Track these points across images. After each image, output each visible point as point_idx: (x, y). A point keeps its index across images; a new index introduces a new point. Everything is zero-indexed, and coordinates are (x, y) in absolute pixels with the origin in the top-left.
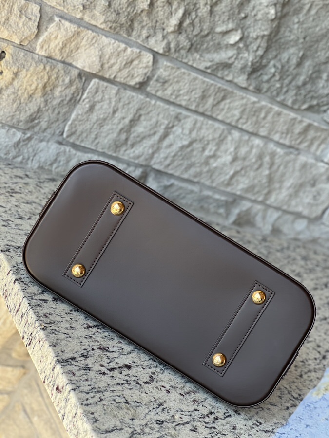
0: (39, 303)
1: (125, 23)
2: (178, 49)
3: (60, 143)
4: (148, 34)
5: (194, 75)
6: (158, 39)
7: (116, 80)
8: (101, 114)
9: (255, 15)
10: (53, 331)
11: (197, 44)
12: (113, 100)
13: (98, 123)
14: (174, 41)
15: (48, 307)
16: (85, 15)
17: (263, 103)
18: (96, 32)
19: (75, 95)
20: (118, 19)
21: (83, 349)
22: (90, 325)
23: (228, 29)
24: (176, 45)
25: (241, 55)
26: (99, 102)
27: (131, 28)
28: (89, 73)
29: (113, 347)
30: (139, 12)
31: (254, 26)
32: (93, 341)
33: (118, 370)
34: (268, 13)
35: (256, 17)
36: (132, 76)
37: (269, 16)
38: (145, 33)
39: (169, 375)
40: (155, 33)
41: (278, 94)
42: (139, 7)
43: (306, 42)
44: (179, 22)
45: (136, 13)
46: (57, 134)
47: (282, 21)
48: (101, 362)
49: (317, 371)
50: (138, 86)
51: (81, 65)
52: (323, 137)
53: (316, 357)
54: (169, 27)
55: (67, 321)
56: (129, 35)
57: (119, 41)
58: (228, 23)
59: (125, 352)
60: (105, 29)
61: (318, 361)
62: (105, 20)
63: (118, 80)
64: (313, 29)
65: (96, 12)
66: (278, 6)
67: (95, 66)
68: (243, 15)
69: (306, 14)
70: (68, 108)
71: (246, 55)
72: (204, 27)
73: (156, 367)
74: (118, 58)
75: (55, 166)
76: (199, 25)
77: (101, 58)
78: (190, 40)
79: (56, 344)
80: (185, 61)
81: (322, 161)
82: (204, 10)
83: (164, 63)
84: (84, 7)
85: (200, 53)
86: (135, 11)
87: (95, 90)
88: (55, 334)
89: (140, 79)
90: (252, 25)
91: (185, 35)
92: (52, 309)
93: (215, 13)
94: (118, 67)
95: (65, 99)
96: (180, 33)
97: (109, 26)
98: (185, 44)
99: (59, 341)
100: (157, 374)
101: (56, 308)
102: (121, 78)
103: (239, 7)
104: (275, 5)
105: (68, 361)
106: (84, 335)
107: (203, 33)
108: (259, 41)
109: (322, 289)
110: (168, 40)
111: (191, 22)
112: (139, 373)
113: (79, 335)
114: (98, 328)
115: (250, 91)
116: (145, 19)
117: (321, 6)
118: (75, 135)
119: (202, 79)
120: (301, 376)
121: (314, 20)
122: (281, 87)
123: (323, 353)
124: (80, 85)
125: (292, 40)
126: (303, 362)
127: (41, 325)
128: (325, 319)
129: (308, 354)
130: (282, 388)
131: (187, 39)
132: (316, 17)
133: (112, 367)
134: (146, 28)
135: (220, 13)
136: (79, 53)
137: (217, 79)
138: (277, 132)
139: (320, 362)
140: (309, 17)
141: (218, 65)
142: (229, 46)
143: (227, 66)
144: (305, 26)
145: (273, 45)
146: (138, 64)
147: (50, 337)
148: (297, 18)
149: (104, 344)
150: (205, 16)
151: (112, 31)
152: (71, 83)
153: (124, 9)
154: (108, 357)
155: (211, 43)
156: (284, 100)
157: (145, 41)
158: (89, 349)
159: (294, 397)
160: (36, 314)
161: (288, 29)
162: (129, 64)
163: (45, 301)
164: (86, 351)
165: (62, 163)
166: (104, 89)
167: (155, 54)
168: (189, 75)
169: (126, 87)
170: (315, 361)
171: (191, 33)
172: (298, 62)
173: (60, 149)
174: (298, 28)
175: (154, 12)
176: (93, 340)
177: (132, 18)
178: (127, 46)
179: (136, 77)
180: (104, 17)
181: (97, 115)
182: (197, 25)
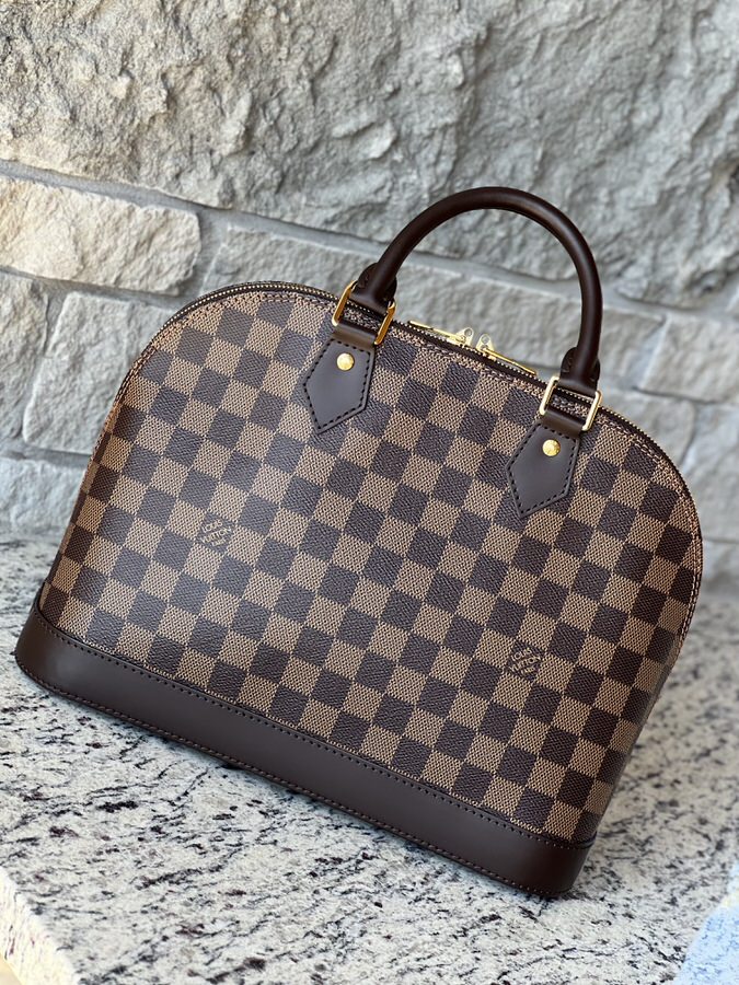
0: (17, 849)
1: (118, 153)
2: (253, 192)
3: (19, 456)
4: (178, 168)
5: (301, 242)
6: (202, 177)
7: (121, 286)
8: (100, 373)
9: (417, 84)
10: (63, 912)
11: (297, 173)
12: (124, 334)
13: (98, 393)
14: (241, 173)
15: (41, 855)
16: (21, 150)
17: (475, 279)
18: (53, 185)
19: (33, 338)
20: (99, 146)
21: (140, 941)
22: (151, 877)
23: (361, 127)
24: (247, 181)
25: (402, 181)
26: (91, 345)
27: (134, 160)
28: (56, 280)
29: (213, 922)
30: (146, 121)
31: (420, 109)
32: (162, 918)
33: (234, 976)
34: (445, 75)
35: (420, 87)
36: (158, 272)
37: (450, 79)
38: (169, 168)
39: (358, 963)
40: (193, 163)
41: (504, 255)
42: (143, 109)
43: (547, 126)
44: (244, 129)
45: (139, 125)
46: (8, 437)
47: (482, 86)
48: (190, 966)
49: (710, 883)
50: (175, 292)
51: (35, 266)
52: (626, 332)
53: (701, 849)
54: (224, 144)
55: (92, 879)
56: (135, 179)
57: (112, 197)
58: (358, 111)
59: (245, 928)
60: (75, 174)
61: (708, 857)
62: (69, 155)
63: (128, 285)
64: (557, 92)
65: (45, 139)
66: (465, 53)
67: (67, 264)
68: (389, 88)
69: (533, 62)
70: (21, 370)
71: (414, 177)
72: (305, 131)
73: (325, 951)
74: (116, 234)
75: (14, 510)
76: (291, 128)
77: (76, 242)
78: (277, 165)
79: (73, 942)
80: (276, 214)
81: (635, 389)
82: (297, 92)
83: (225, 227)
84: (13, 130)
85: (306, 190)
86: (137, 121)
87: (76, 318)
88: (68, 918)
89: (177, 275)
90: (415, 106)
91: (265, 156)
92: (52, 857)
93: (326, 94)
94: (122, 257)
95: (11, 351)
96: (253, 153)
97: (83, 165)
98: (268, 176)
99: (79, 934)
100: (328, 967)
101: (62, 853)
102: (133, 280)
103: (377, 72)
104: (459, 52)
105: (108, 979)
106: (138, 905)
107: (303, 145)
108: (437, 140)
109: (688, 684)
110: (227, 175)
111: (272, 123)
112: (286, 975)
113: (127, 909)
114: (171, 882)
115: (439, 257)
116: (164, 135)
117: (565, 35)
118: (51, 432)
119: (321, 250)
120: (673, 902)
121: (554, 72)
122: (509, 236)
123: (715, 836)
124: (39, 314)
125: (514, 126)
126: (671, 866)
127: (31, 902)
128: (707, 753)
129: (680, 845)
130: (634, 939)
131: (269, 165)
132: (557, 63)
133: (218, 972)
134: (170, 157)
135: (335, 92)
136: (23, 239)
137: (357, 244)
138: (519, 340)
139: (712, 860)
140: (543, 67)
141: (354, 211)
142: (370, 163)
143: (374, 209)
144: (535, 89)
145: (471, 144)
146: (166, 242)
147: (56, 929)
148: (515, 73)
149: (191, 919)
150: (301, 105)
151: (91, 176)
152: (17, 311)
153: (110, 121)
154: (203, 949)
155: (328, 165)
156: (520, 265)
157: (173, 186)
158: (157, 939)
159: (665, 958)
160: (15, 876)
161: (500, 102)
162: (146, 245)
163: (33, 841)
164: (148, 946)
165: (30, 501)
166: (98, 312)
167: (202, 211)
168: (290, 244)
169: (149, 298)
170: (700, 859)
171: (276, 148)
172: (536, 173)
173: (21, 469)
174: (522, 97)
175: (182, 115)
176: (163, 914)
177: (132, 138)
178: (134, 205)
179: (167, 273)
180: (65, 146)
181: (92, 374)
182: (288, 127)
